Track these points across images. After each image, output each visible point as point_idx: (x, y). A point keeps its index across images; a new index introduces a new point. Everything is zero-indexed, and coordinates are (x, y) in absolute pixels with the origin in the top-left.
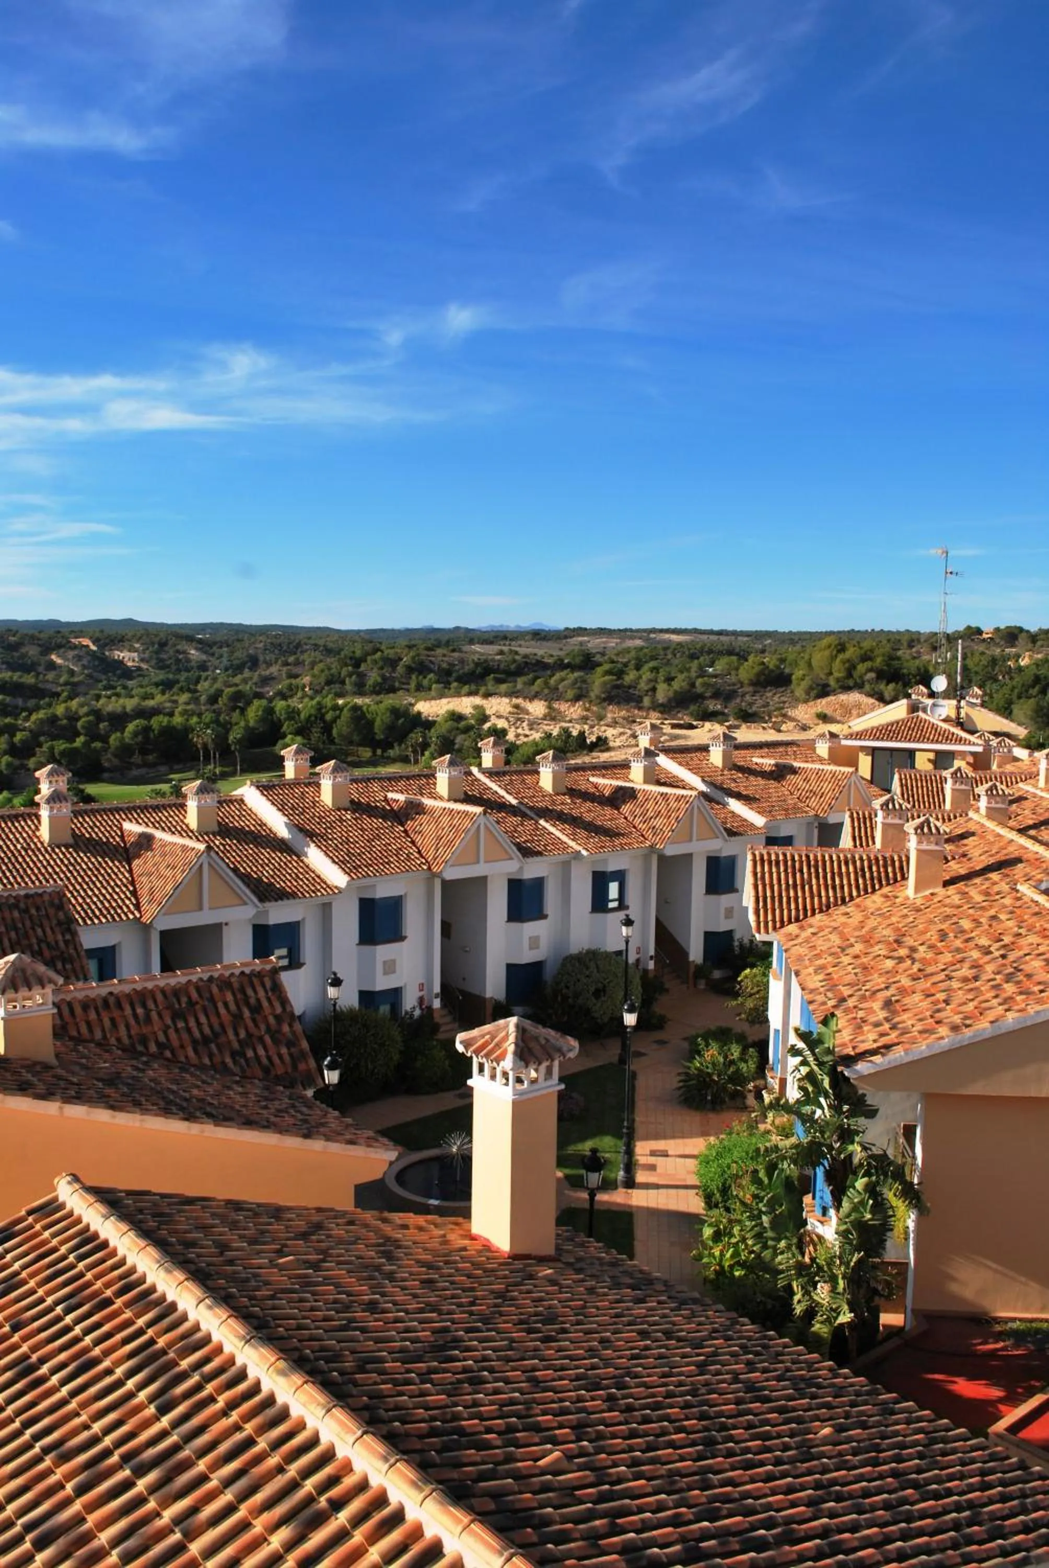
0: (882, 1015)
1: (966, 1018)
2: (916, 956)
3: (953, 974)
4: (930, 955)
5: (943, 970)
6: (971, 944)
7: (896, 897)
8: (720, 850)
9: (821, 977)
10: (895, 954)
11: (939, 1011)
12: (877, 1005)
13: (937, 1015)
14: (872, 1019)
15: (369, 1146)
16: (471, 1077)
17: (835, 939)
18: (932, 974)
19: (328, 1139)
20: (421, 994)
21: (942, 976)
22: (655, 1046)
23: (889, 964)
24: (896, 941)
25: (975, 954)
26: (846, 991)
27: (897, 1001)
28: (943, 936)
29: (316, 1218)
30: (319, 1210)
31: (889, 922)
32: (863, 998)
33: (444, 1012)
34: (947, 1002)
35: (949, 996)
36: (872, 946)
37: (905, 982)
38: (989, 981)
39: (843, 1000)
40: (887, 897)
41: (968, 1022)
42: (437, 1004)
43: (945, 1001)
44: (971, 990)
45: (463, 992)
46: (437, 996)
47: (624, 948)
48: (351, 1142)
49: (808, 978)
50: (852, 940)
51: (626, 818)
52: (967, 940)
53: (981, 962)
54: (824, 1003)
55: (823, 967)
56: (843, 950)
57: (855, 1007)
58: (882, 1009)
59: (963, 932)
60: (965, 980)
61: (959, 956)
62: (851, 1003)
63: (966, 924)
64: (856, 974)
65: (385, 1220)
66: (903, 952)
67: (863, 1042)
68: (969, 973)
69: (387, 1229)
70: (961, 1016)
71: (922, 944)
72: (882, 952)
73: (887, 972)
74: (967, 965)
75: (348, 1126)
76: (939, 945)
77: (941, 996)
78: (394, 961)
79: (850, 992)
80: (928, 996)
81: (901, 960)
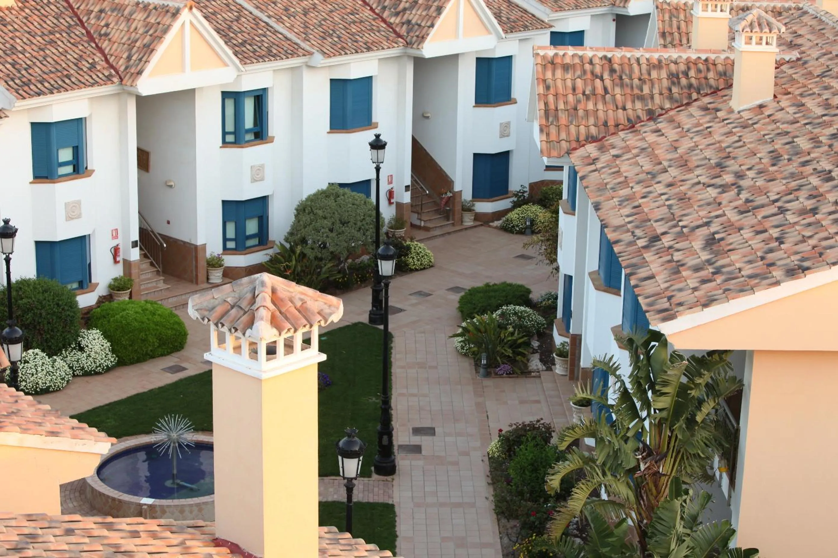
0: (705, 256)
1: (803, 260)
2: (742, 183)
3: (788, 205)
4: (760, 183)
5: (776, 201)
6: (809, 169)
7: (718, 110)
8: (493, 50)
9: (627, 211)
10: (718, 181)
11: (771, 251)
12: (697, 244)
13: (770, 256)
14: (692, 262)
15: (74, 437)
16: (207, 348)
17: (646, 164)
18: (763, 206)
19: (25, 431)
20: (114, 243)
21: (773, 209)
22: (414, 300)
23: (712, 192)
24: (719, 165)
25: (815, 181)
26: (660, 228)
27: (722, 239)
28: (776, 158)
29: (29, 528)
30: (30, 518)
31: (710, 140)
32: (681, 235)
33: (146, 265)
34: (780, 240)
35: (783, 233)
36: (690, 170)
37: (732, 216)
38: (830, 213)
39: (656, 238)
40: (705, 109)
41: (806, 264)
42: (135, 254)
43: (777, 239)
44: (809, 225)
45: (167, 239)
46: (135, 244)
47: (373, 176)
48: (53, 434)
49: (611, 213)
50: (665, 164)
51: (372, 9)
52: (805, 164)
53: (821, 190)
54: (632, 243)
55: (629, 199)
56: (654, 176)
57: (670, 247)
58: (704, 249)
59: (798, 153)
60: (803, 212)
61: (794, 184)
62: (666, 241)
63: (803, 143)
64: (670, 207)
65: (110, 527)
66: (728, 178)
67: (680, 290)
68: (810, 204)
69: (115, 537)
70: (798, 257)
71: (749, 169)
72: (703, 179)
73: (709, 204)
74: (803, 194)
75: (45, 414)
76: (771, 169)
77: (775, 233)
78: (78, 203)
79: (663, 230)
80: (758, 233)
81: (724, 188)
